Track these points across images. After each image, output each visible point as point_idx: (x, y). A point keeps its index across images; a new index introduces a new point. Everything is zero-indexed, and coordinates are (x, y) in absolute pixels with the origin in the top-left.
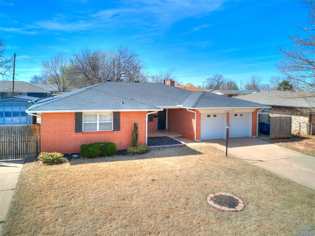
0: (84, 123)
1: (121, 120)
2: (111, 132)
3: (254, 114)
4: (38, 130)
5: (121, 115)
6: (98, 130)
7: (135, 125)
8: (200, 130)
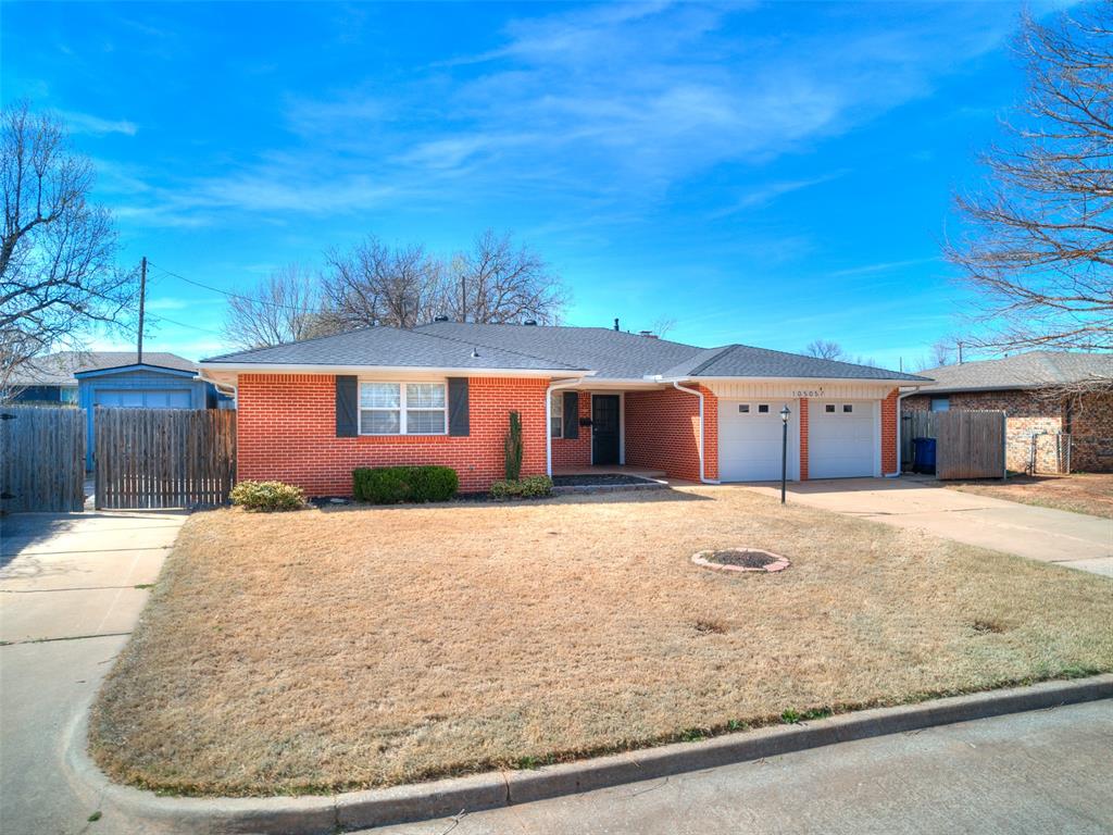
0: (362, 412)
1: (472, 403)
2: (442, 440)
3: (888, 405)
4: (228, 425)
5: (472, 390)
6: (403, 431)
7: (514, 416)
8: (716, 450)
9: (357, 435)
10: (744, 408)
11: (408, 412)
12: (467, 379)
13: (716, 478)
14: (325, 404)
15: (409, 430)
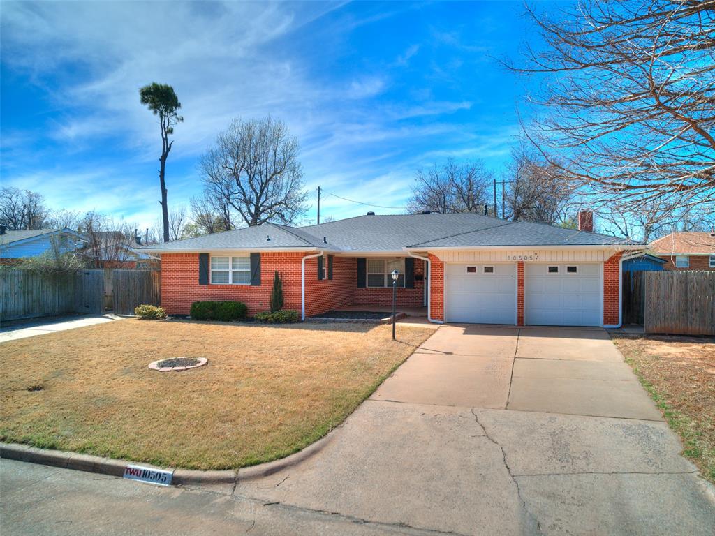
0: (212, 272)
1: (262, 267)
2: (247, 287)
3: (610, 265)
5: (262, 259)
6: (230, 282)
7: (277, 274)
8: (442, 299)
9: (208, 284)
10: (471, 269)
11: (233, 272)
12: (259, 253)
13: (442, 319)
14: (195, 268)
15: (233, 282)
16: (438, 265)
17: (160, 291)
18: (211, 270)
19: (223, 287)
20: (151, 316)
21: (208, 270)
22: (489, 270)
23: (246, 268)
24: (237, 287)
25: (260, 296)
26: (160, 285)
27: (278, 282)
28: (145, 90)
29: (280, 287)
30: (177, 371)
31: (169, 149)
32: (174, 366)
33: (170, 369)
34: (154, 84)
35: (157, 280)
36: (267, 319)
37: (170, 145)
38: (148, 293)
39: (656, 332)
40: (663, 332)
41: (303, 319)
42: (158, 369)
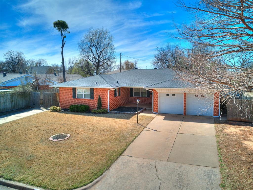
1: (94, 93)
3: (216, 95)
7: (99, 96)
8: (158, 105)
9: (76, 98)
10: (168, 95)
11: (84, 94)
12: (93, 88)
13: (157, 112)
14: (71, 92)
15: (84, 98)
16: (156, 93)
17: (59, 100)
18: (77, 93)
19: (81, 99)
20: (55, 111)
21: (76, 94)
22: (174, 95)
23: (88, 93)
24: (86, 100)
25: (94, 103)
26: (59, 98)
27: (100, 99)
28: (55, 23)
29: (100, 101)
30: (59, 141)
31: (64, 44)
32: (58, 139)
33: (56, 140)
34: (58, 20)
35: (58, 96)
36: (96, 112)
37: (65, 42)
38: (55, 101)
39: (231, 120)
40: (233, 120)
41: (109, 112)
42: (52, 140)
